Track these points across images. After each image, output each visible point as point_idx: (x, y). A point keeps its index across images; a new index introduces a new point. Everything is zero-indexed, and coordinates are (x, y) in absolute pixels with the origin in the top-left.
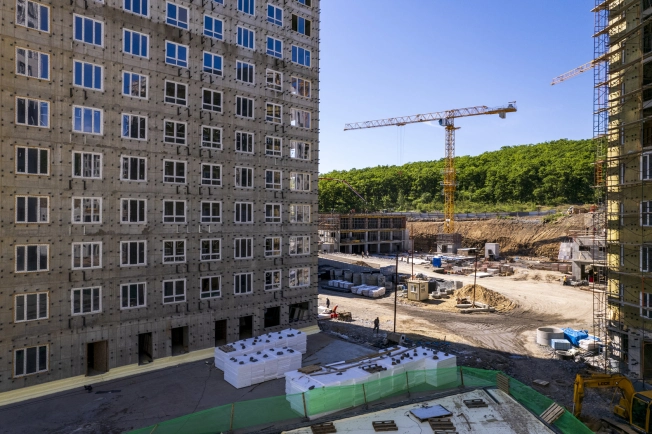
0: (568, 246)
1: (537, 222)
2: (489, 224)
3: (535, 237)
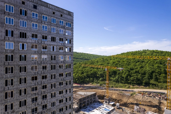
0: (136, 107)
1: (129, 95)
2: (117, 94)
3: (128, 101)
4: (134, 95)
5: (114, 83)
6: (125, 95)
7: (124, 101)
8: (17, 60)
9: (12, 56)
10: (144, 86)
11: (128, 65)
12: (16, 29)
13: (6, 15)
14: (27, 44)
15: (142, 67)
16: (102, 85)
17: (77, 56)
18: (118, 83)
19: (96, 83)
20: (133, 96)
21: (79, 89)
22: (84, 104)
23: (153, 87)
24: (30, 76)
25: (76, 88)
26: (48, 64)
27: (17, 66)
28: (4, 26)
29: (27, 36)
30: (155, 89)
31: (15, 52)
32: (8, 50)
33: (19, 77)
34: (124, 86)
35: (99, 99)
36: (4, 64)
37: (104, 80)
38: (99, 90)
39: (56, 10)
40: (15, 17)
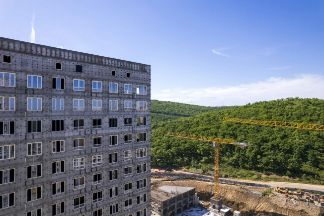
1: (259, 195)
2: (236, 190)
3: (258, 206)
4: (270, 196)
5: (230, 168)
6: (251, 195)
7: (250, 207)
8: (47, 172)
9: (39, 167)
10: (290, 176)
11: (258, 131)
12: (46, 116)
13: (29, 95)
14: (65, 140)
15: (284, 137)
16: (207, 171)
17: (159, 108)
18: (238, 168)
19: (194, 167)
20: (267, 197)
21: (163, 179)
22: (172, 212)
23: (308, 179)
24: (72, 197)
25: (158, 178)
26: (104, 171)
27: (47, 185)
28: (25, 116)
29: (65, 126)
30: (313, 183)
31: (44, 159)
32: (32, 157)
33: (52, 204)
34: (249, 175)
35: (200, 199)
36: (26, 185)
37: (210, 161)
38: (201, 183)
39: (118, 67)
40: (43, 96)
